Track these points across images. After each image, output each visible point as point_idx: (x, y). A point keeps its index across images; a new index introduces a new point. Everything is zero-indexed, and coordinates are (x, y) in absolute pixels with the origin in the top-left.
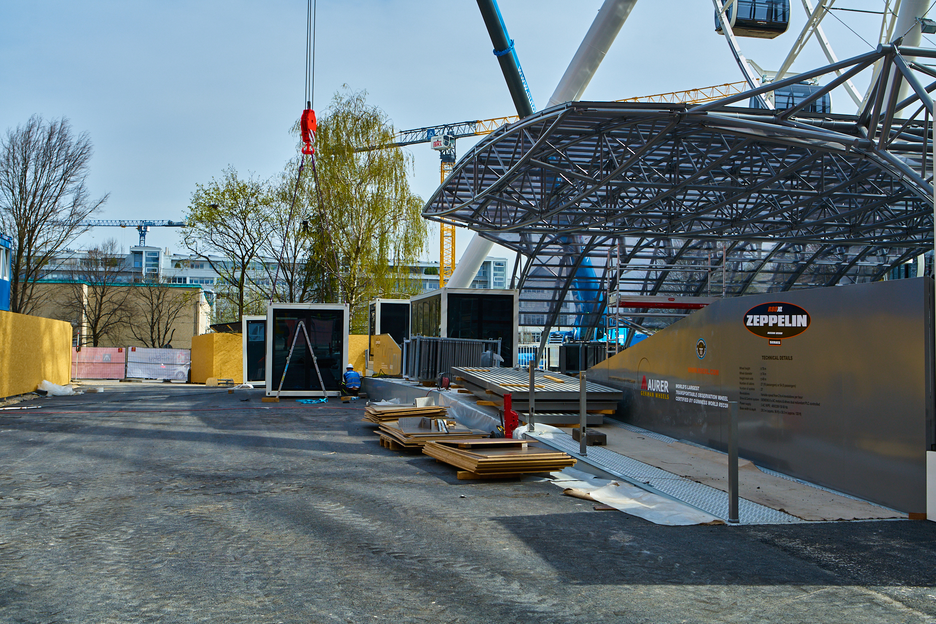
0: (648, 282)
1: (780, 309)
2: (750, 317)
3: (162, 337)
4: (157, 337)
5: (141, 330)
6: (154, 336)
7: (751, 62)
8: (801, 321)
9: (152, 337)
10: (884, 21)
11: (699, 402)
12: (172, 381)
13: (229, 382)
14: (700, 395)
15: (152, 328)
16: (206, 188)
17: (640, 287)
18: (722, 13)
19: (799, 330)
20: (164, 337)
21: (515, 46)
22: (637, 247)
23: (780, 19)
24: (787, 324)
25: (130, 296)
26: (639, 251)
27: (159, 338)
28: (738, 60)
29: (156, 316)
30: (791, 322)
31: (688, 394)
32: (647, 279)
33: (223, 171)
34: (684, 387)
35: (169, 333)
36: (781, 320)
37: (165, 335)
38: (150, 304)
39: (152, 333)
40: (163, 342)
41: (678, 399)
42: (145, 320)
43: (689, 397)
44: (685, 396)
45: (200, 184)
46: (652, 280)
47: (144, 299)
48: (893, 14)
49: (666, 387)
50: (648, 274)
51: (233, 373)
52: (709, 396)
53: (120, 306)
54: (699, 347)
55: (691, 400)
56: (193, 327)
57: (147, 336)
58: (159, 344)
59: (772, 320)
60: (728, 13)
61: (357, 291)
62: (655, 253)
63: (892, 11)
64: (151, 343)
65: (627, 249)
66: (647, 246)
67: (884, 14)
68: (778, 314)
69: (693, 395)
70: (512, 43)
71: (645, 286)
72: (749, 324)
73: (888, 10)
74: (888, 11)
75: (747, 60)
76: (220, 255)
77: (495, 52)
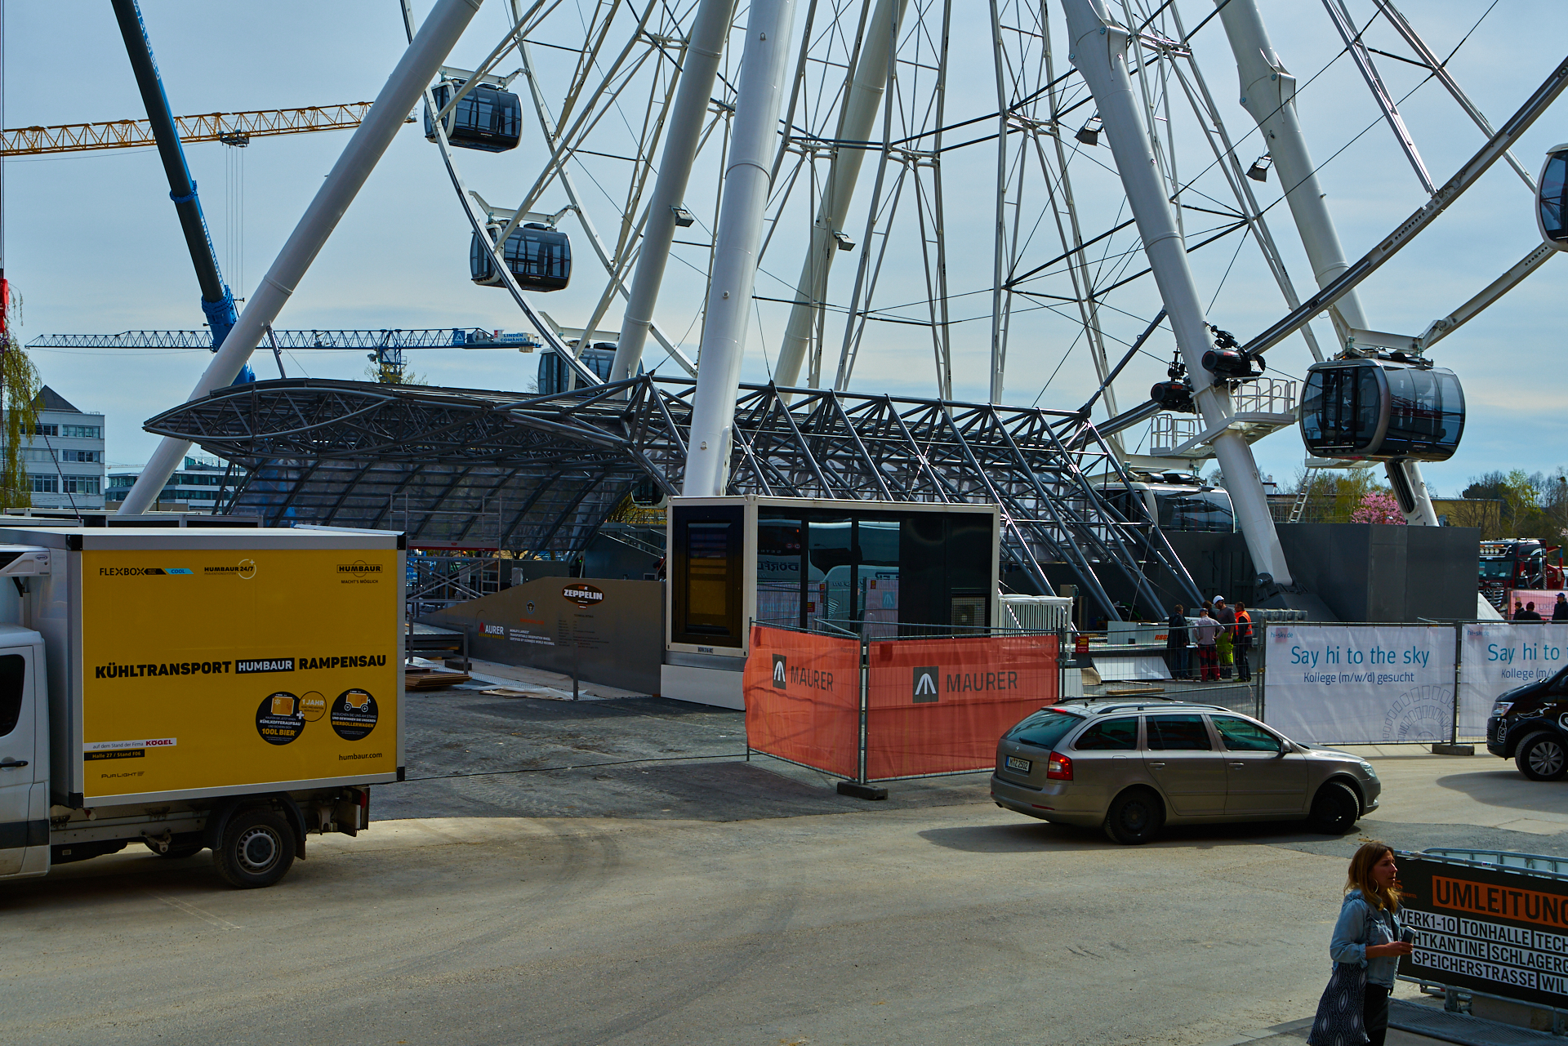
1: (586, 588)
2: (567, 591)
7: (474, 194)
8: (599, 596)
10: (636, 168)
11: (529, 641)
14: (530, 637)
18: (437, 121)
19: (597, 601)
21: (198, 191)
23: (508, 131)
24: (591, 597)
28: (459, 192)
30: (592, 596)
31: (520, 635)
34: (517, 631)
36: (586, 595)
41: (512, 639)
43: (521, 638)
44: (517, 637)
48: (646, 162)
49: (501, 631)
52: (537, 638)
54: (529, 606)
55: (522, 640)
59: (581, 594)
60: (445, 122)
63: (646, 157)
67: (637, 161)
68: (585, 591)
69: (524, 636)
70: (195, 186)
72: (565, 594)
73: (641, 156)
74: (641, 158)
75: (470, 191)
77: (173, 195)
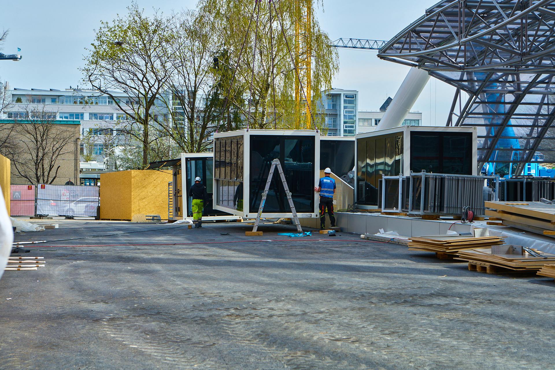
0: (540, 117)
3: (46, 174)
4: (42, 174)
5: (25, 167)
6: (39, 174)
9: (37, 174)
12: (74, 218)
13: (155, 218)
15: (37, 164)
16: (111, 25)
17: (530, 123)
20: (49, 174)
22: (533, 84)
25: (13, 133)
26: (535, 87)
27: (43, 175)
29: (40, 155)
32: (538, 114)
33: (128, 8)
35: (54, 170)
37: (49, 172)
38: (34, 140)
39: (37, 170)
40: (48, 179)
42: (29, 157)
45: (105, 22)
46: (543, 115)
47: (28, 135)
50: (539, 109)
51: (150, 209)
53: (5, 142)
56: (73, 164)
57: (32, 173)
58: (44, 181)
61: (267, 126)
62: (547, 88)
64: (36, 180)
65: (522, 85)
66: (542, 82)
71: (536, 120)
76: (118, 91)
